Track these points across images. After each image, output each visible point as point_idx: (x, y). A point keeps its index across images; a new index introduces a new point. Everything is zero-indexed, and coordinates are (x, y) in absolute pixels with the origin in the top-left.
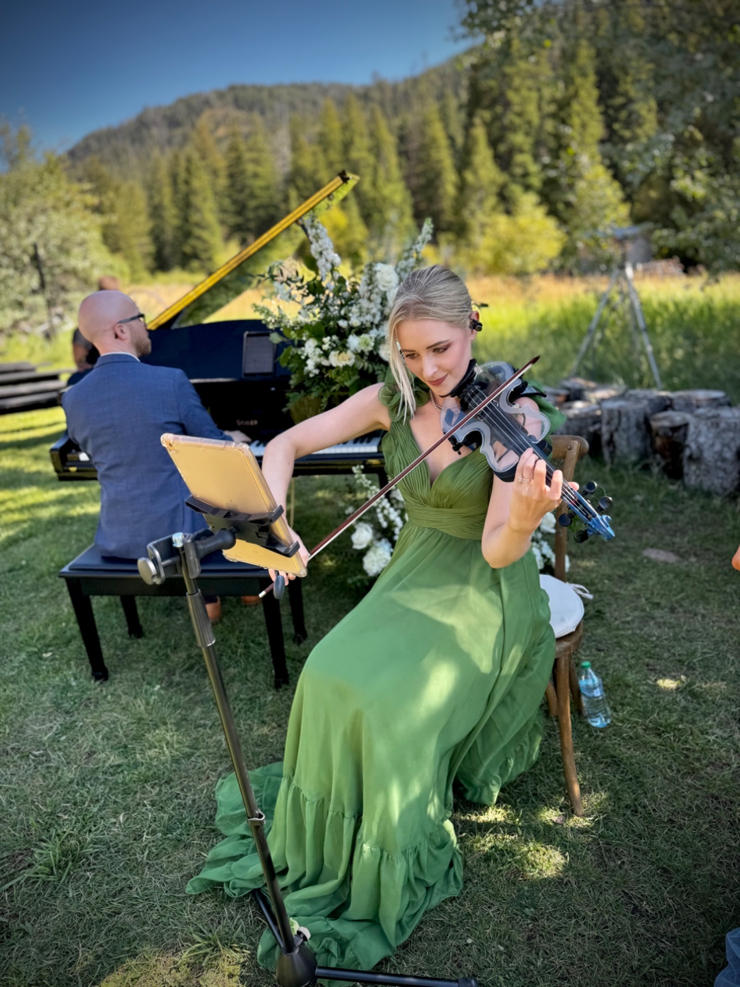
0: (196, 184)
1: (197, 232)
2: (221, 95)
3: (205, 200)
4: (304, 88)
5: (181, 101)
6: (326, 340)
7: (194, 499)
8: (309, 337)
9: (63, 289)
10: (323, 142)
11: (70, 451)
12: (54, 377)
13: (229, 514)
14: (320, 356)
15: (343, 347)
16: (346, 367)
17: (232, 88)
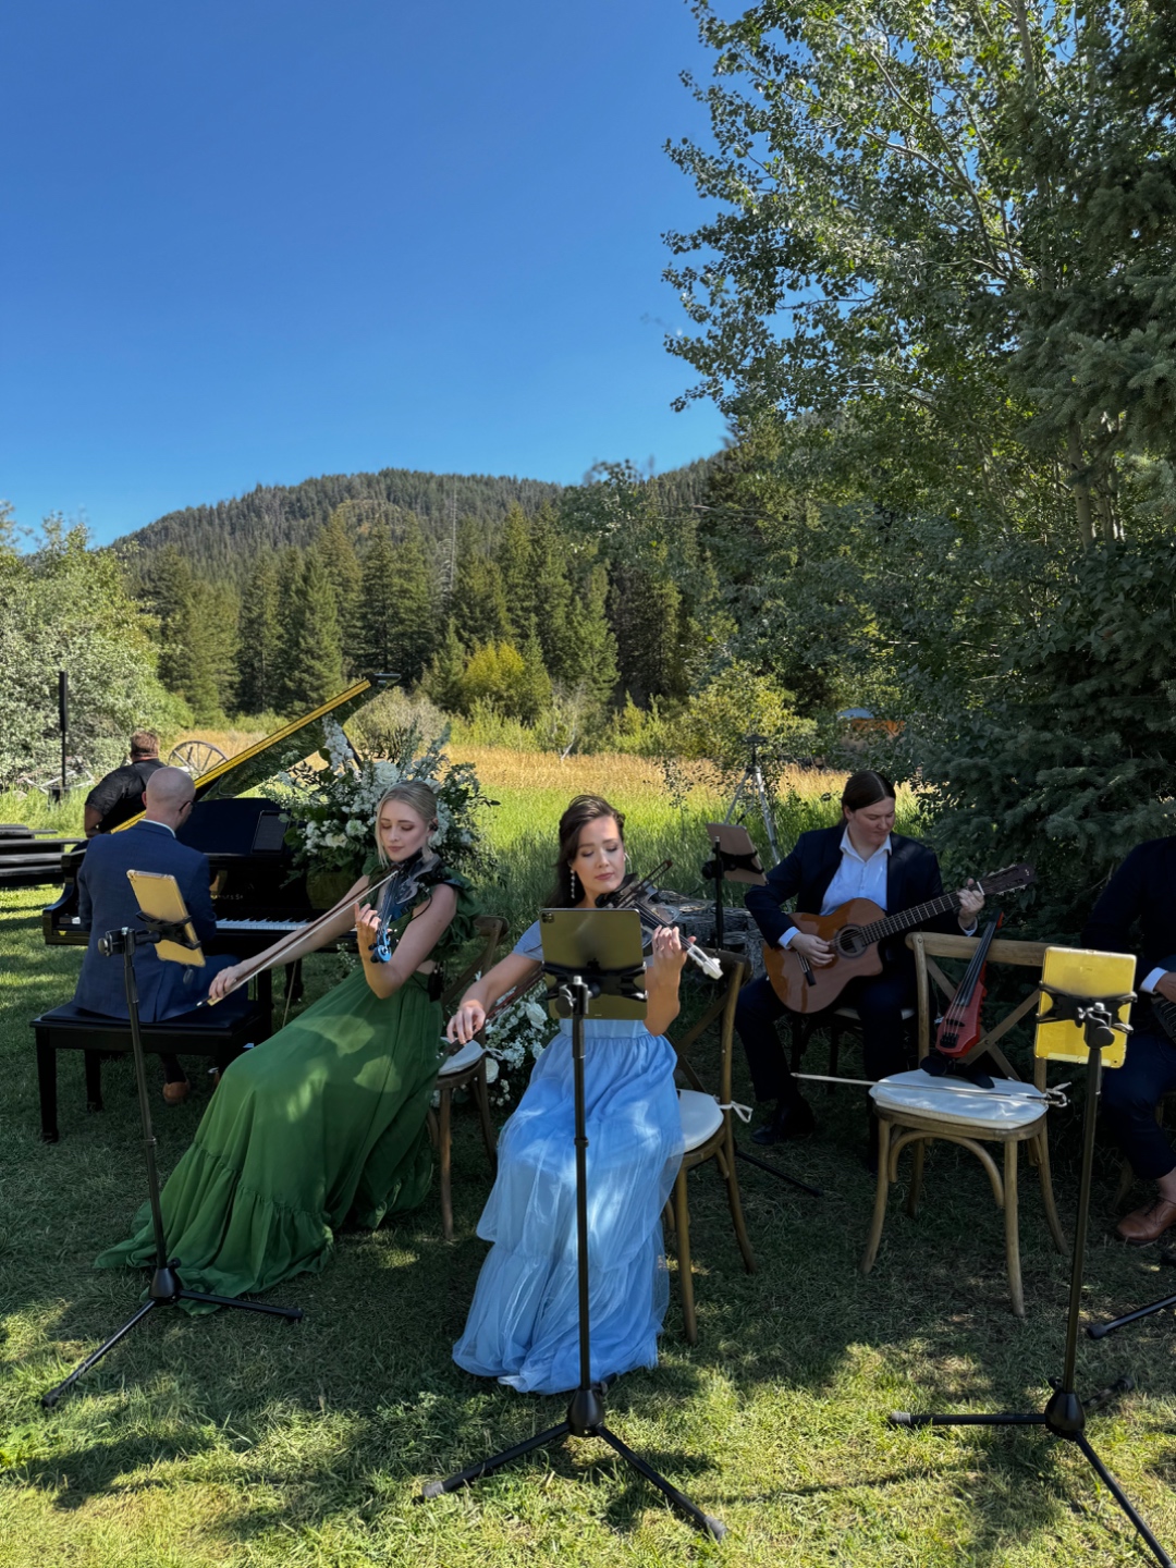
0: (315, 596)
1: (308, 661)
2: (369, 481)
3: (325, 619)
4: (488, 482)
5: (311, 482)
6: (326, 823)
7: (142, 913)
8: (312, 819)
9: (91, 732)
10: (504, 557)
11: (63, 915)
12: (57, 847)
13: (162, 922)
14: (318, 837)
15: (340, 830)
16: (339, 848)
17: (385, 474)
